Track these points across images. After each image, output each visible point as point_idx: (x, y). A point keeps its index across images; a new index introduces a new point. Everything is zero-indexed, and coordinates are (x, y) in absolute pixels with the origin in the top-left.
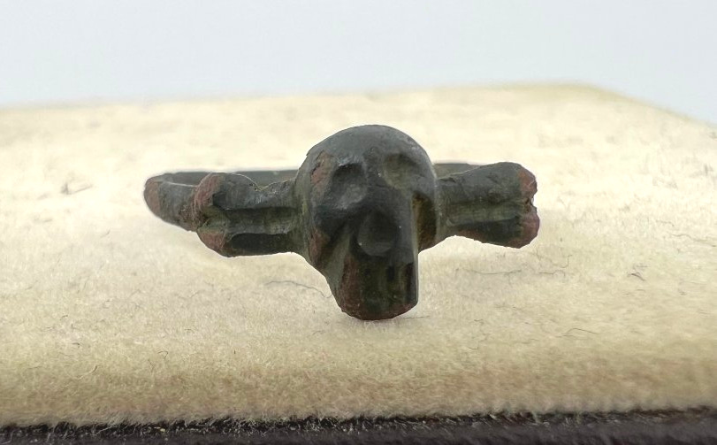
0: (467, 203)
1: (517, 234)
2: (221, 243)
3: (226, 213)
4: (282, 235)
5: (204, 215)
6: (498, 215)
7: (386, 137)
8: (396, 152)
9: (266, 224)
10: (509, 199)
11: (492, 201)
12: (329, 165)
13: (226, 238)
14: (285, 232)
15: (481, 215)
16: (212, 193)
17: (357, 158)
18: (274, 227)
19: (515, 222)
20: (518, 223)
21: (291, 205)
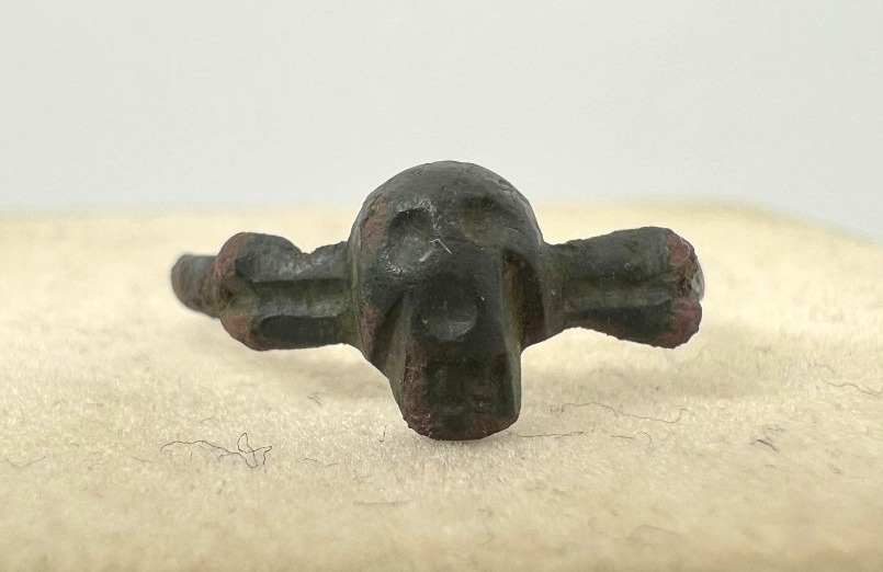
0: (593, 280)
1: (667, 327)
2: (246, 329)
3: (253, 286)
4: (331, 320)
5: (227, 291)
6: (639, 299)
7: (465, 175)
8: (479, 194)
9: (309, 303)
10: (654, 276)
11: (630, 278)
12: (385, 214)
13: (254, 322)
14: (335, 314)
15: (614, 299)
16: (235, 258)
17: (423, 202)
18: (319, 307)
19: (665, 309)
20: (668, 311)
21: (341, 275)
